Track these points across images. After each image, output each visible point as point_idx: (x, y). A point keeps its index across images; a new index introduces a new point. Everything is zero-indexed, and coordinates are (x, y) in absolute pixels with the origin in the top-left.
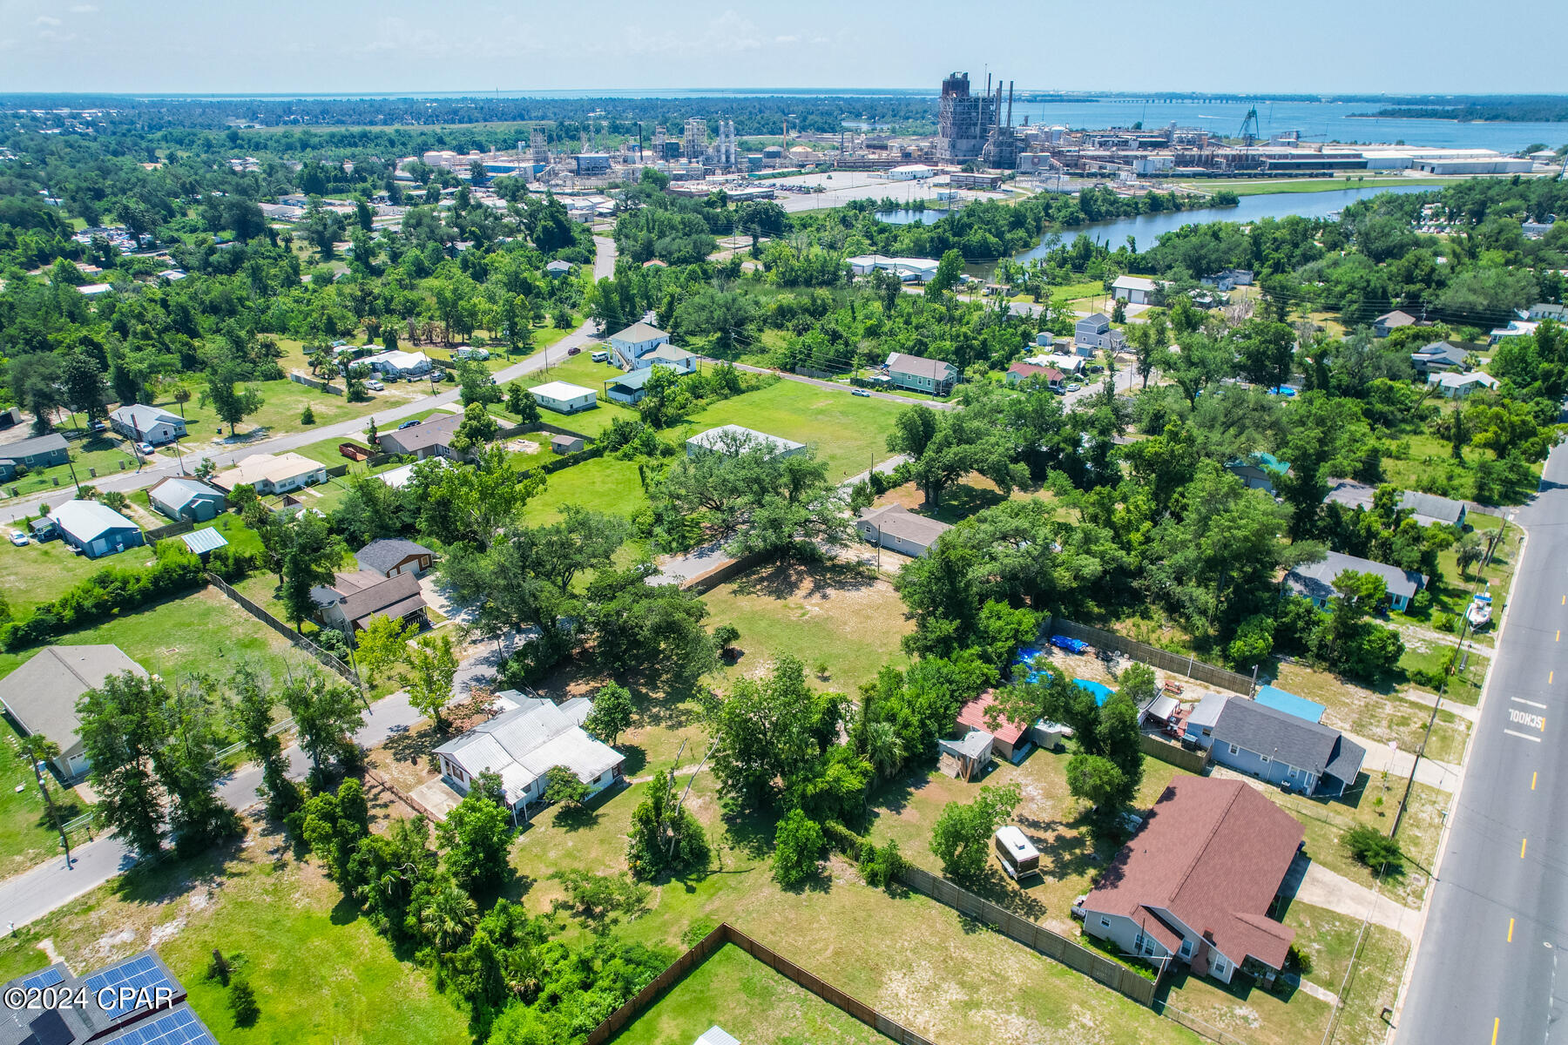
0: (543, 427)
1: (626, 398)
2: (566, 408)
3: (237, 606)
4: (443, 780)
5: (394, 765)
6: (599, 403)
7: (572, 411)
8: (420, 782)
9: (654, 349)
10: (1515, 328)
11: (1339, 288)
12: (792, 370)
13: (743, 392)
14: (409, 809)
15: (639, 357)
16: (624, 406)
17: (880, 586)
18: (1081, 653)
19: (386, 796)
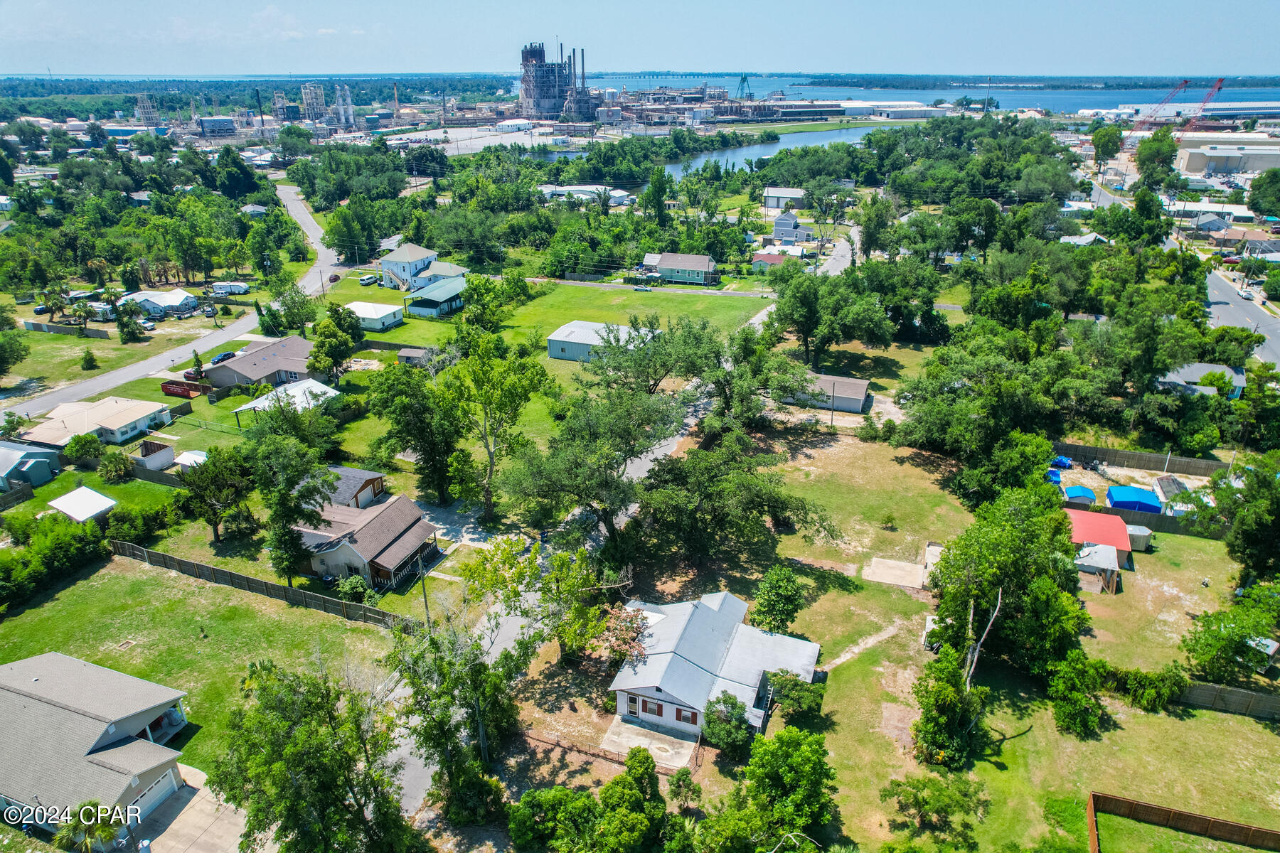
0: (370, 345)
1: (433, 312)
2: (379, 326)
3: (173, 573)
4: (625, 720)
5: (549, 718)
6: (405, 320)
7: (385, 329)
8: (601, 731)
9: (427, 267)
10: (1070, 206)
11: (947, 184)
12: (562, 277)
13: (534, 298)
14: (616, 766)
15: (416, 275)
16: (432, 319)
17: (845, 440)
18: (1070, 467)
19: (575, 760)
